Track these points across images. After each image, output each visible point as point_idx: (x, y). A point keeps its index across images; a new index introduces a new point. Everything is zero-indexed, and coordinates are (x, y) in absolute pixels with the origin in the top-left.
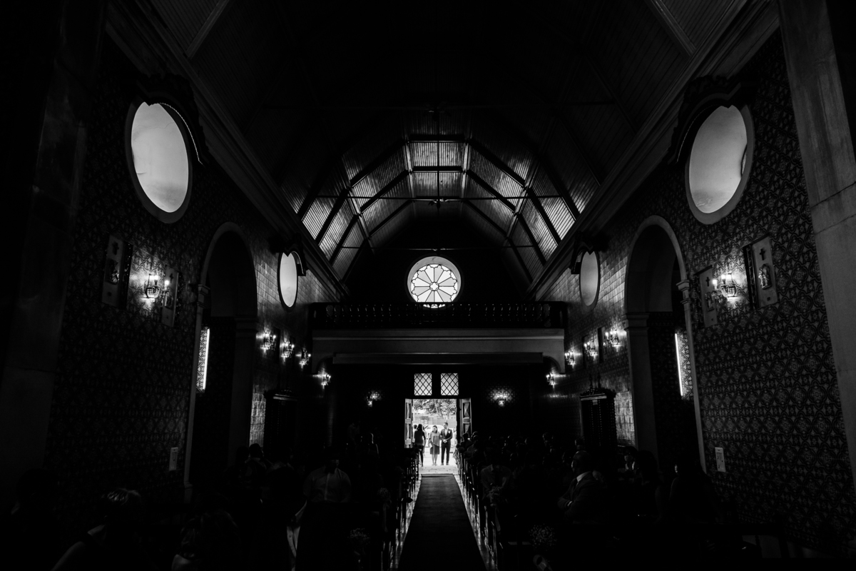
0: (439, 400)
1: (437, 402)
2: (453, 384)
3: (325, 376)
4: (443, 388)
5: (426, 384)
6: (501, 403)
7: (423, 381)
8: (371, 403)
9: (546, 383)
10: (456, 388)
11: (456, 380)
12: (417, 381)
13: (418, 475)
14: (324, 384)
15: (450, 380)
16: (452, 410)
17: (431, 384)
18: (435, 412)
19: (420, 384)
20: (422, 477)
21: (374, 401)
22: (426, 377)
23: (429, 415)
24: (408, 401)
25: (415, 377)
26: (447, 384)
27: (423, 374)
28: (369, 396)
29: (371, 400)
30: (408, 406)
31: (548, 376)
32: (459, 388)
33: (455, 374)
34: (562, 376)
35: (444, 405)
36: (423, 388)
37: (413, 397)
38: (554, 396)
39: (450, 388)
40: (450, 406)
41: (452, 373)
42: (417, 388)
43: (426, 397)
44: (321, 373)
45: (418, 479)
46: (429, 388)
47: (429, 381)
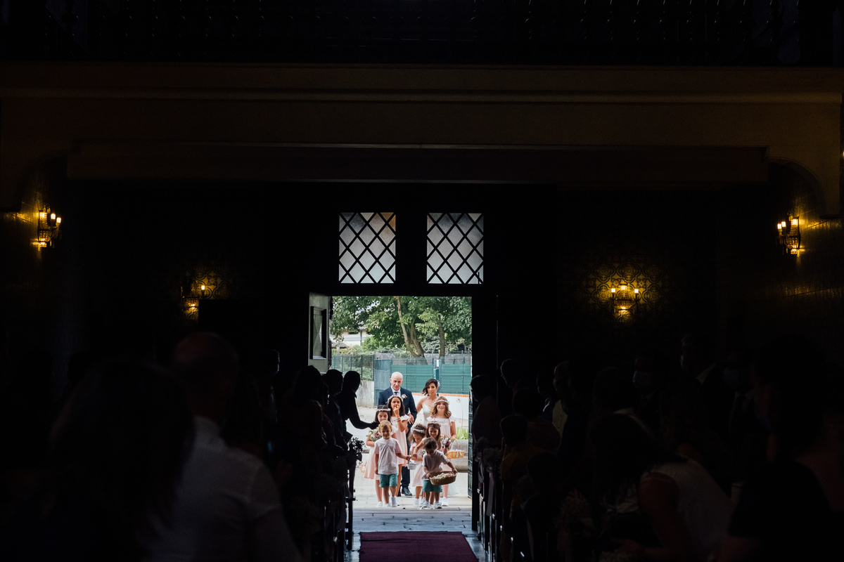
0: (413, 303)
1: (405, 307)
2: (465, 248)
3: (43, 215)
4: (434, 261)
5: (377, 248)
6: (624, 310)
7: (367, 236)
8: (193, 307)
9: (777, 244)
10: (475, 261)
11: (475, 236)
12: (347, 236)
13: (350, 535)
14: (41, 243)
15: (455, 236)
16: (455, 335)
17: (393, 248)
18: (399, 342)
19: (357, 248)
20: (362, 541)
21: (203, 300)
22: (377, 225)
23: (378, 353)
24: (317, 302)
25: (342, 224)
26: (445, 248)
27: (367, 216)
28: (189, 282)
29: (193, 298)
30: (318, 319)
31: (781, 225)
32: (486, 263)
33: (475, 217)
34: (827, 225)
35: (429, 320)
36: (367, 260)
37: (334, 288)
38: (798, 291)
39: (455, 261)
40: (450, 322)
41: (465, 211)
42: (347, 260)
43: (376, 289)
44: (29, 209)
45: (350, 548)
46: (388, 260)
47: (388, 236)
